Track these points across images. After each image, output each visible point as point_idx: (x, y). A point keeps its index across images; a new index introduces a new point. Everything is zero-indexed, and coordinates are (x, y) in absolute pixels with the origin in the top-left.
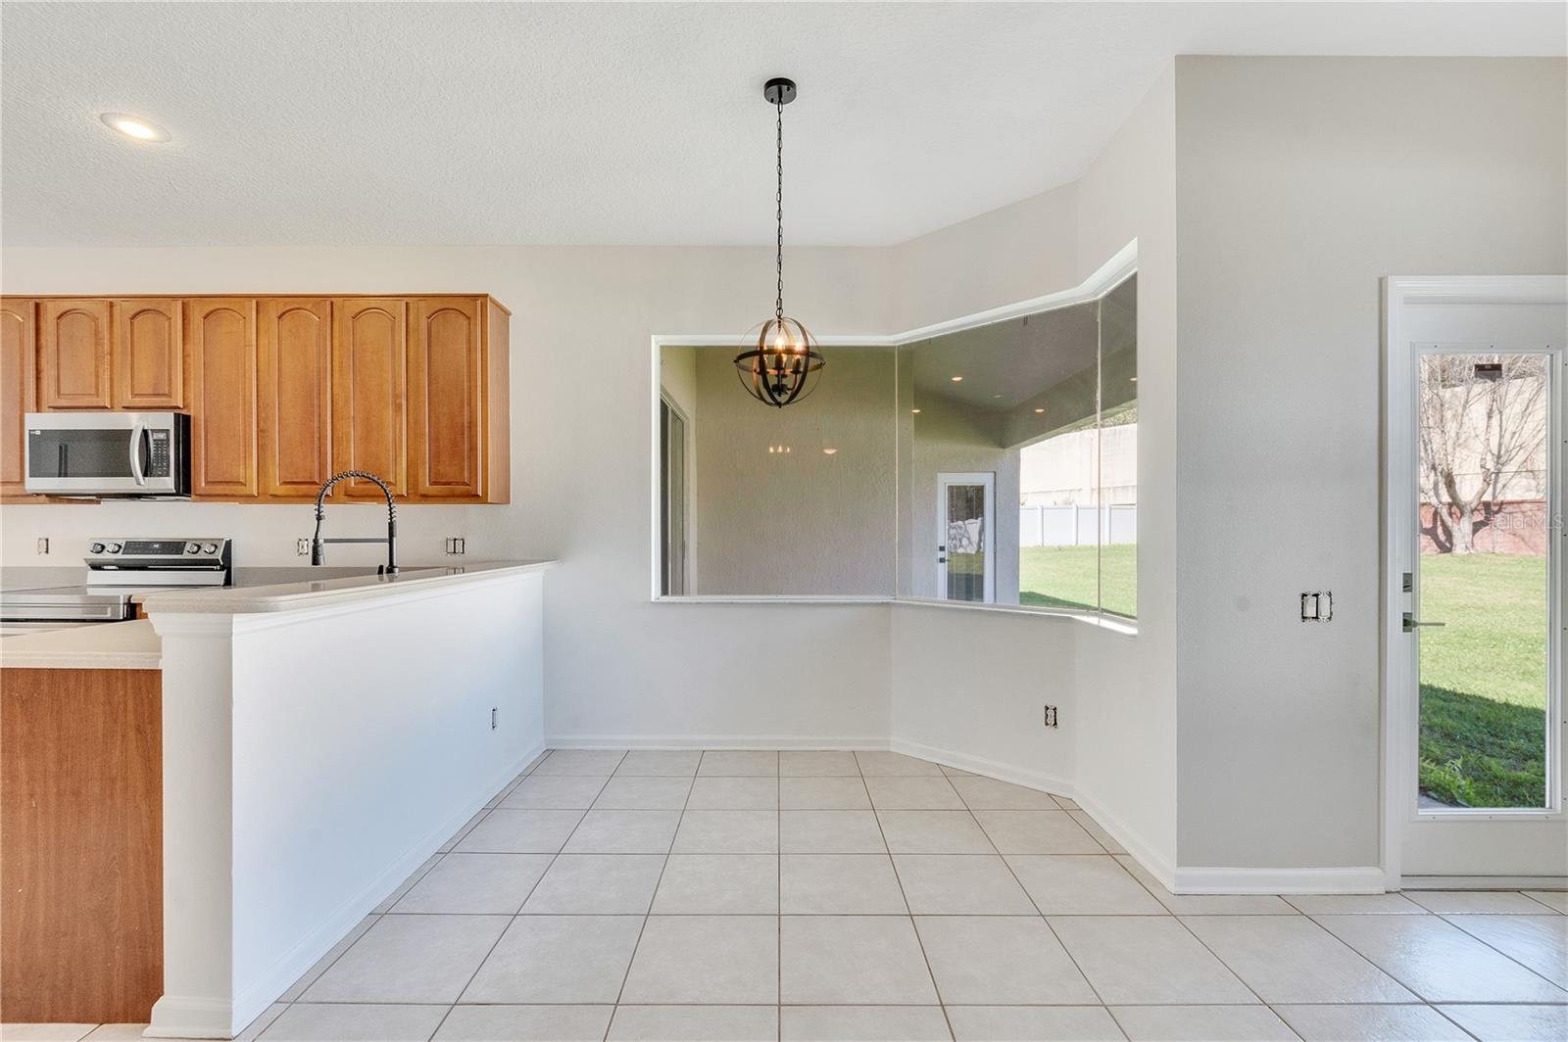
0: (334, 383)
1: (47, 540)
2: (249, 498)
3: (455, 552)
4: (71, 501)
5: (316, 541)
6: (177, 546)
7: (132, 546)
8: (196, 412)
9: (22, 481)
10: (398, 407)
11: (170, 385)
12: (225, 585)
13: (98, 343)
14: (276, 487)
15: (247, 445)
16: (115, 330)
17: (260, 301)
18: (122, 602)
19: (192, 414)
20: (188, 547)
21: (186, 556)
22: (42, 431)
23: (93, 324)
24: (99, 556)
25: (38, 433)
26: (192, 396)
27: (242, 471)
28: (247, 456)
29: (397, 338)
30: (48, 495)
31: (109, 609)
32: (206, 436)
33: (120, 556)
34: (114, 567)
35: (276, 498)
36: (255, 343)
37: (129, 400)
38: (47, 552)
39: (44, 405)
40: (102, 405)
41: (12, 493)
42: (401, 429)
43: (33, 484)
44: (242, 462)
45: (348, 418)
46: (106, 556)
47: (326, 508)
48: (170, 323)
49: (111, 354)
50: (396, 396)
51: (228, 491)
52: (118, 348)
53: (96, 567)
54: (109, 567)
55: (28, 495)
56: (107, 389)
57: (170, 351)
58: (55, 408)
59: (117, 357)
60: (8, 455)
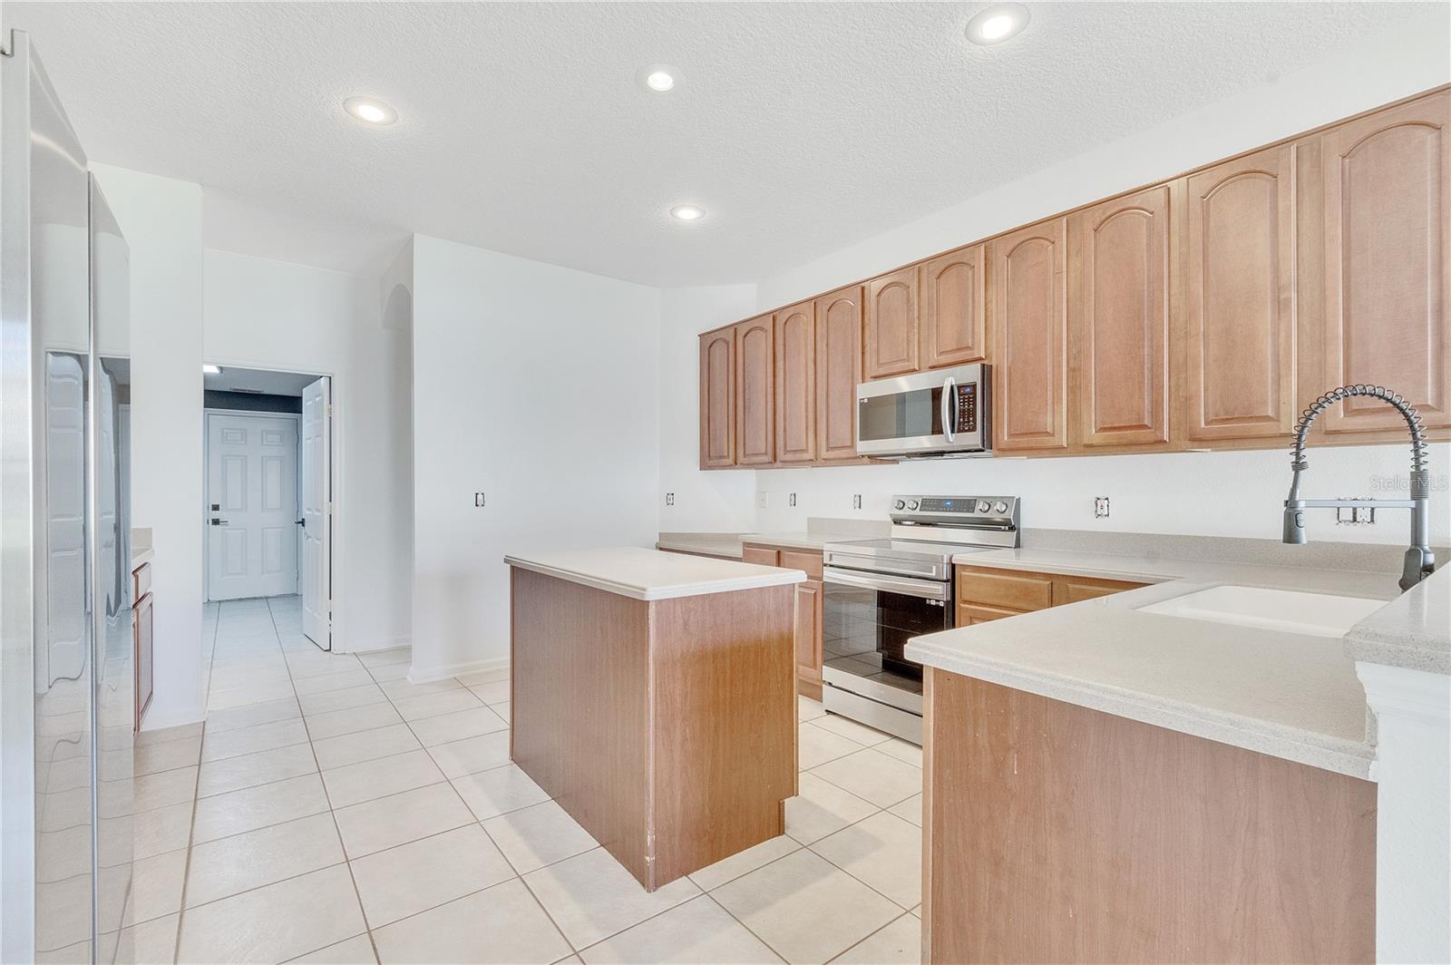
0: (1172, 293)
1: (860, 496)
2: (1057, 451)
3: (1355, 520)
4: (882, 462)
5: (1291, 504)
6: (968, 504)
7: (928, 503)
8: (1001, 361)
9: (852, 446)
10: (1280, 306)
11: (973, 338)
12: (1015, 547)
13: (909, 310)
14: (1091, 434)
15: (1057, 389)
16: (922, 294)
17: (1072, 217)
18: (945, 562)
19: (994, 363)
20: (980, 505)
21: (977, 514)
22: (868, 399)
23: (905, 292)
24: (901, 512)
25: (866, 401)
26: (994, 345)
27: (1049, 420)
28: (1056, 400)
29: (1281, 205)
30: (869, 457)
31: (934, 568)
32: (1009, 384)
33: (917, 512)
34: (910, 523)
35: (1091, 449)
36: (1065, 269)
37: (935, 359)
38: (860, 507)
39: (867, 376)
40: (912, 368)
41: (845, 456)
42: (1289, 336)
43: (864, 447)
44: (1050, 408)
45: (1198, 335)
46: (906, 512)
47: (1309, 454)
48: (974, 271)
49: (919, 318)
50: (1278, 288)
51: (1033, 444)
52: (925, 311)
53: (897, 522)
54: (907, 523)
55: (858, 457)
56: (916, 353)
57: (973, 302)
58: (875, 378)
59: (924, 319)
60: (844, 424)
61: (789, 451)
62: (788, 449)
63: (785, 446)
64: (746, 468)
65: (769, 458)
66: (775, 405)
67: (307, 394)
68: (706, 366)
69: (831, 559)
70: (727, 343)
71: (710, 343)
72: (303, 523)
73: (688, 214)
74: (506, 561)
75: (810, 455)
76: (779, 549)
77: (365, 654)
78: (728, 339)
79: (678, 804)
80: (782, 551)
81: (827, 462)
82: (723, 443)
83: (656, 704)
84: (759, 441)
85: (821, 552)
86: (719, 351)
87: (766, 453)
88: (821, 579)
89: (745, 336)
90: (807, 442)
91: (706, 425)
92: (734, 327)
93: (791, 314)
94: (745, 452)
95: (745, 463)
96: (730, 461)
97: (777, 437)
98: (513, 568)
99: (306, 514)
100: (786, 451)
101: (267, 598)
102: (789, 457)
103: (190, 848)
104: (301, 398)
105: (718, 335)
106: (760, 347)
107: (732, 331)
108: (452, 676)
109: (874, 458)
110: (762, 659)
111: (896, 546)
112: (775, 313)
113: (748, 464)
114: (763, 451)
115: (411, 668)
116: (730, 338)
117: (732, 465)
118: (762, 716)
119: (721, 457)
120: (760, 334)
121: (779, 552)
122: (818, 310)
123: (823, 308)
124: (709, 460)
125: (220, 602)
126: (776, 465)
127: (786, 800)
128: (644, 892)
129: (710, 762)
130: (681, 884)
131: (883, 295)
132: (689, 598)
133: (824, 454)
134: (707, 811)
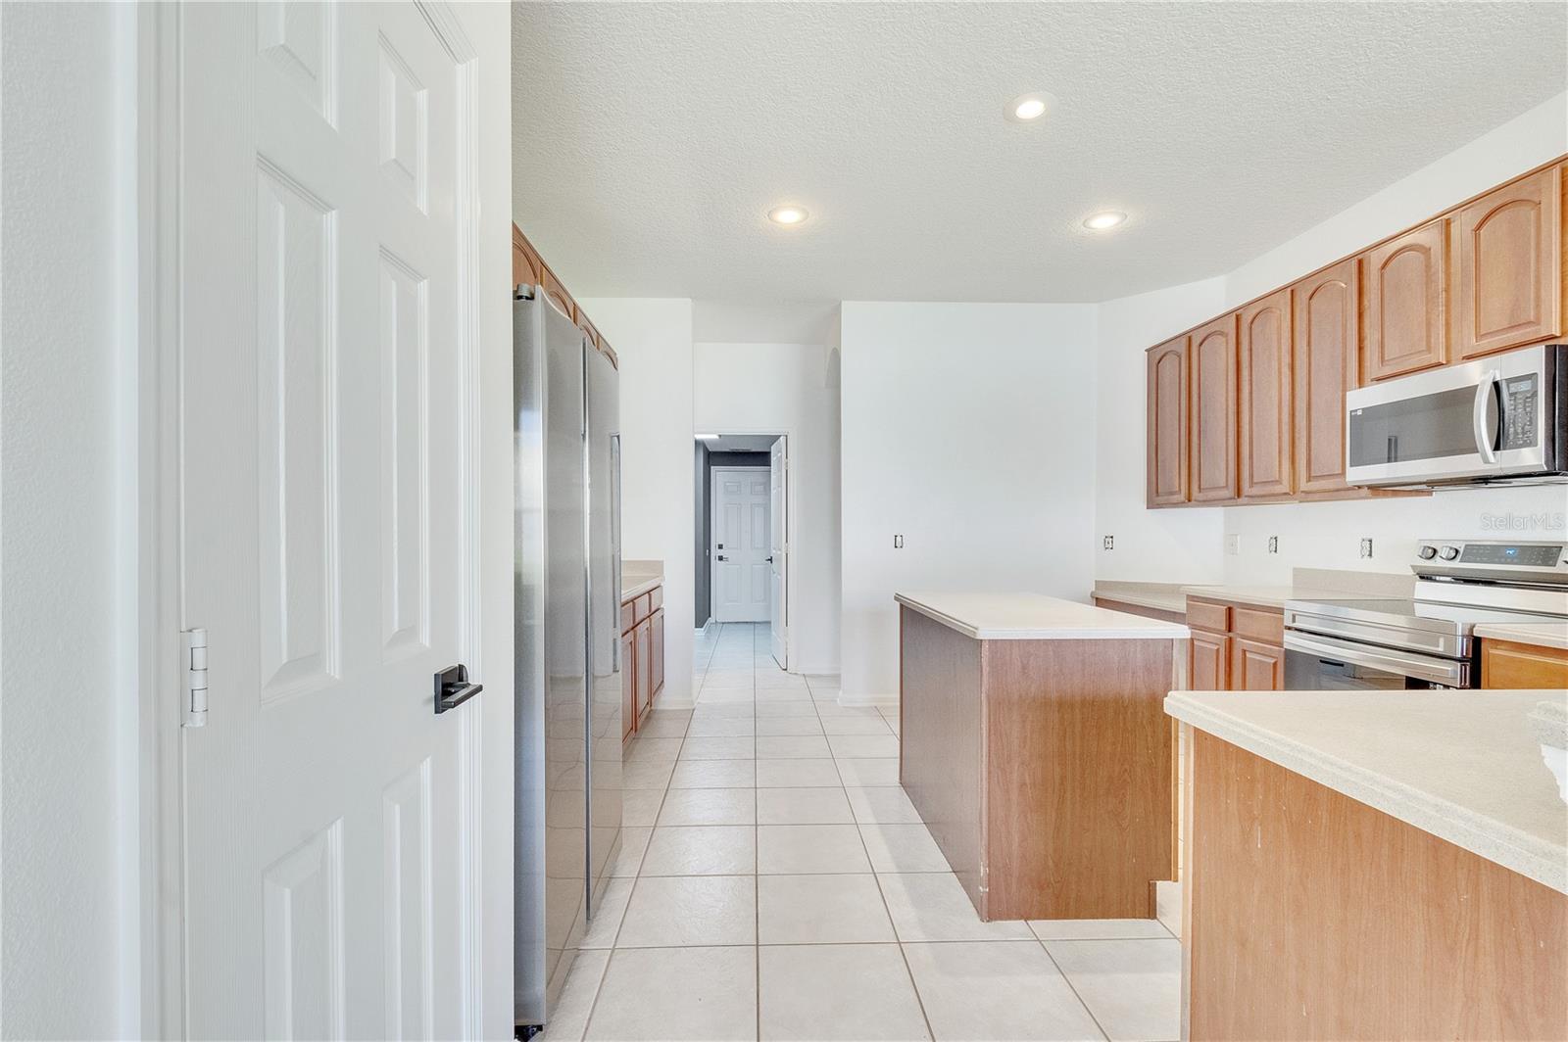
1: (1371, 541)
4: (1396, 493)
6: (1546, 553)
7: (1473, 551)
9: (1343, 473)
11: (1538, 306)
13: (1431, 281)
16: (1451, 256)
18: (1461, 632)
20: (1565, 556)
21: (1558, 568)
22: (1363, 409)
23: (1425, 258)
24: (1430, 563)
25: (1359, 413)
30: (1370, 487)
31: (1441, 639)
33: (1456, 564)
34: (1448, 579)
37: (1473, 345)
38: (1370, 555)
39: (1367, 378)
40: (1434, 361)
41: (1331, 488)
43: (1356, 475)
46: (1438, 563)
48: (1541, 211)
49: (1446, 291)
52: (1456, 280)
53: (1425, 577)
54: (1442, 578)
55: (1349, 489)
56: (1442, 339)
57: (1538, 256)
58: (1379, 380)
59: (1455, 293)
60: (1329, 445)
61: (1256, 483)
62: (1255, 481)
63: (1251, 476)
64: (1202, 506)
65: (1230, 492)
66: (1238, 426)
67: (773, 449)
68: (1154, 385)
69: (1294, 621)
70: (1180, 357)
71: (1158, 357)
72: (771, 560)
73: (1104, 222)
74: (896, 599)
75: (1285, 487)
76: (1230, 605)
77: (812, 676)
78: (1179, 351)
79: (1015, 846)
80: (1237, 611)
81: (1308, 496)
82: (1174, 476)
83: (990, 741)
84: (1217, 469)
85: (1280, 611)
86: (1169, 369)
87: (1227, 486)
88: (1280, 645)
89: (1201, 344)
90: (1280, 471)
91: (1154, 455)
92: (1188, 337)
93: (1257, 310)
94: (1200, 485)
95: (1201, 499)
96: (1182, 497)
97: (1242, 467)
98: (901, 605)
99: (774, 553)
100: (1252, 484)
101: (755, 623)
102: (1255, 491)
103: (667, 790)
104: (769, 453)
105: (1167, 347)
106: (1218, 359)
107: (1184, 340)
108: (874, 704)
109: (1377, 489)
110: (1124, 719)
111: (1421, 611)
112: (1239, 312)
113: (1204, 501)
114: (1222, 483)
115: (841, 693)
116: (1183, 350)
117: (1184, 502)
118: (1125, 780)
119: (1172, 493)
120: (1220, 340)
121: (1230, 609)
122: (1297, 299)
123: (1302, 297)
124: (1157, 497)
125: (723, 623)
126: (1240, 500)
127: (1158, 883)
128: (978, 920)
129: (1054, 814)
130: (1018, 925)
131: (1387, 268)
132: (1029, 642)
133: (1303, 485)
134: (1050, 863)
